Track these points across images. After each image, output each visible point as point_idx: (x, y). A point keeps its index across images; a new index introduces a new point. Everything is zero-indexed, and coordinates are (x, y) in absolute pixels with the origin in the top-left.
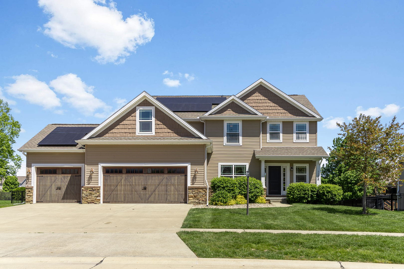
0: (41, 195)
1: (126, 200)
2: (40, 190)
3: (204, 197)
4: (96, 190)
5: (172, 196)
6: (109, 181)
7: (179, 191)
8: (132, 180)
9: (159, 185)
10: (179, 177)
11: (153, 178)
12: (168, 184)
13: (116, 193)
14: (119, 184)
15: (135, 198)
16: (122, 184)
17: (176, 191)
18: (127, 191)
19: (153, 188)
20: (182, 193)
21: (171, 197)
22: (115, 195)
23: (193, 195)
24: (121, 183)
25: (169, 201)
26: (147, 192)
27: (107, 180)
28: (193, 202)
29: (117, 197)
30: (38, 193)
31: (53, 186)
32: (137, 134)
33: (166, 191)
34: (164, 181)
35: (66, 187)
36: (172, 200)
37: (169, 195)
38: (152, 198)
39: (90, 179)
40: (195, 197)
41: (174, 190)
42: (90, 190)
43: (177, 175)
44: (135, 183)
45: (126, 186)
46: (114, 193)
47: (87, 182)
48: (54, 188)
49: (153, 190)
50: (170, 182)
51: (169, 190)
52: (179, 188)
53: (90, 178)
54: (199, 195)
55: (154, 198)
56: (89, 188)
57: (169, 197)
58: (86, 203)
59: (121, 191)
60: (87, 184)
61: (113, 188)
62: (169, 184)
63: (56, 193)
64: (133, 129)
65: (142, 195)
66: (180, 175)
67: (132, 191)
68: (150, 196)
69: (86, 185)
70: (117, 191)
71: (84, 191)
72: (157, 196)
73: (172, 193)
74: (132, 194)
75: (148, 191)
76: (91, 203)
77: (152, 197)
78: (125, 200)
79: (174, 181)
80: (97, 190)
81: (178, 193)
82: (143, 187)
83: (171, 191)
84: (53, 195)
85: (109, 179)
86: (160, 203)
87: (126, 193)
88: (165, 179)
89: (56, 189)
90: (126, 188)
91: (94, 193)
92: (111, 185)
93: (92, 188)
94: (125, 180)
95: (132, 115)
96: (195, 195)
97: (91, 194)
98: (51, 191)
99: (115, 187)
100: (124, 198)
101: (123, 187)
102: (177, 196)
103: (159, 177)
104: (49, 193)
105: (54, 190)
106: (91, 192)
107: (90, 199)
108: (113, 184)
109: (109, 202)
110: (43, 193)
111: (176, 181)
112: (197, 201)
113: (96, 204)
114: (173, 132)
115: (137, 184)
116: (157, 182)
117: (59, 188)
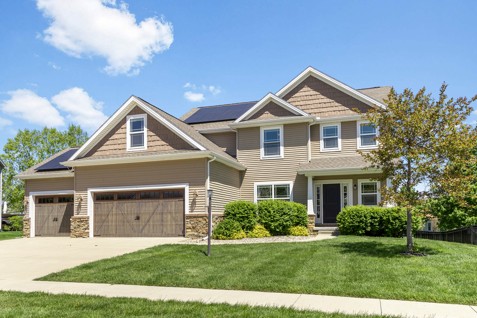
0: (39, 227)
1: (118, 233)
2: (38, 222)
3: (205, 228)
4: (84, 221)
5: (169, 227)
6: (99, 209)
7: (177, 221)
8: (124, 208)
9: (153, 214)
10: (177, 202)
11: (147, 205)
12: (163, 212)
13: (107, 224)
14: (110, 213)
15: (127, 231)
16: (114, 213)
17: (173, 220)
18: (118, 222)
19: (147, 217)
20: (180, 223)
21: (168, 229)
22: (106, 226)
23: (191, 225)
24: (112, 212)
25: (165, 234)
26: (140, 223)
27: (97, 208)
28: (191, 235)
29: (108, 229)
30: (37, 225)
31: (50, 217)
32: (127, 150)
33: (162, 221)
34: (160, 208)
35: (62, 218)
36: (169, 232)
37: (165, 227)
38: (145, 231)
39: (79, 208)
40: (194, 228)
41: (170, 219)
42: (78, 221)
43: (175, 200)
44: (127, 211)
45: (118, 215)
46: (105, 224)
47: (76, 211)
48: (51, 219)
49: (146, 220)
50: (166, 209)
51: (165, 219)
52: (177, 217)
53: (79, 206)
54: (199, 226)
55: (148, 230)
56: (78, 219)
57: (165, 228)
58: (75, 236)
59: (112, 222)
60: (76, 213)
61: (103, 218)
62: (165, 211)
63: (53, 225)
64: (123, 144)
65: (135, 227)
66: (177, 200)
67: (124, 222)
68: (144, 228)
69: (75, 216)
70: (108, 222)
71: (72, 222)
72: (151, 227)
73: (169, 223)
74: (123, 225)
75: (142, 221)
76: (79, 236)
77: (146, 229)
78: (116, 233)
79: (171, 208)
80: (86, 221)
81: (176, 224)
82: (136, 216)
83: (167, 221)
84: (50, 228)
85: (100, 207)
86: (155, 236)
87: (117, 224)
88: (160, 205)
89: (53, 221)
90: (117, 218)
91: (83, 225)
92: (101, 215)
93: (80, 219)
94: (116, 208)
95: (122, 127)
96: (194, 225)
97: (79, 226)
98: (48, 223)
99: (106, 217)
100: (116, 230)
101: (114, 216)
102: (174, 227)
103: (154, 203)
104: (46, 225)
105: (52, 221)
106: (79, 223)
107: (78, 232)
108: (104, 213)
109: (100, 236)
110: (41, 225)
111: (173, 208)
112: (196, 234)
113: (84, 237)
114: (168, 144)
115: (129, 212)
116: (151, 209)
117: (56, 220)
